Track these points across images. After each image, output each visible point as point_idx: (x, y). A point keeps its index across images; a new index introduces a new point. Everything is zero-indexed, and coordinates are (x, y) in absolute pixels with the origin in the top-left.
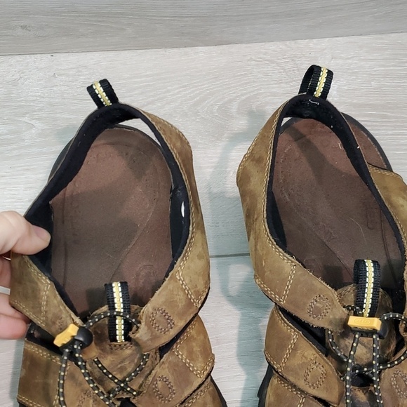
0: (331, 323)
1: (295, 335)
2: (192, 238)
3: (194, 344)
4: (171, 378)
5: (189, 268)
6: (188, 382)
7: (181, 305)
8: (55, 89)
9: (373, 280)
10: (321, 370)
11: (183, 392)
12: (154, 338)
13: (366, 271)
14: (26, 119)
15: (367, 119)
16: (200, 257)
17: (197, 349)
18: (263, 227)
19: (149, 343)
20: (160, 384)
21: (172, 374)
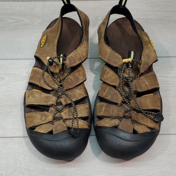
0: (119, 65)
1: (108, 69)
2: (83, 42)
3: (80, 72)
4: (73, 79)
5: (81, 49)
6: (78, 81)
7: (79, 58)
8: (44, 11)
9: (133, 56)
10: (114, 78)
11: (76, 83)
12: (70, 64)
13: (131, 54)
14: (35, 19)
15: (141, 22)
16: (85, 48)
17: (81, 74)
18: (103, 40)
19: (69, 64)
20: (69, 80)
21: (73, 78)
